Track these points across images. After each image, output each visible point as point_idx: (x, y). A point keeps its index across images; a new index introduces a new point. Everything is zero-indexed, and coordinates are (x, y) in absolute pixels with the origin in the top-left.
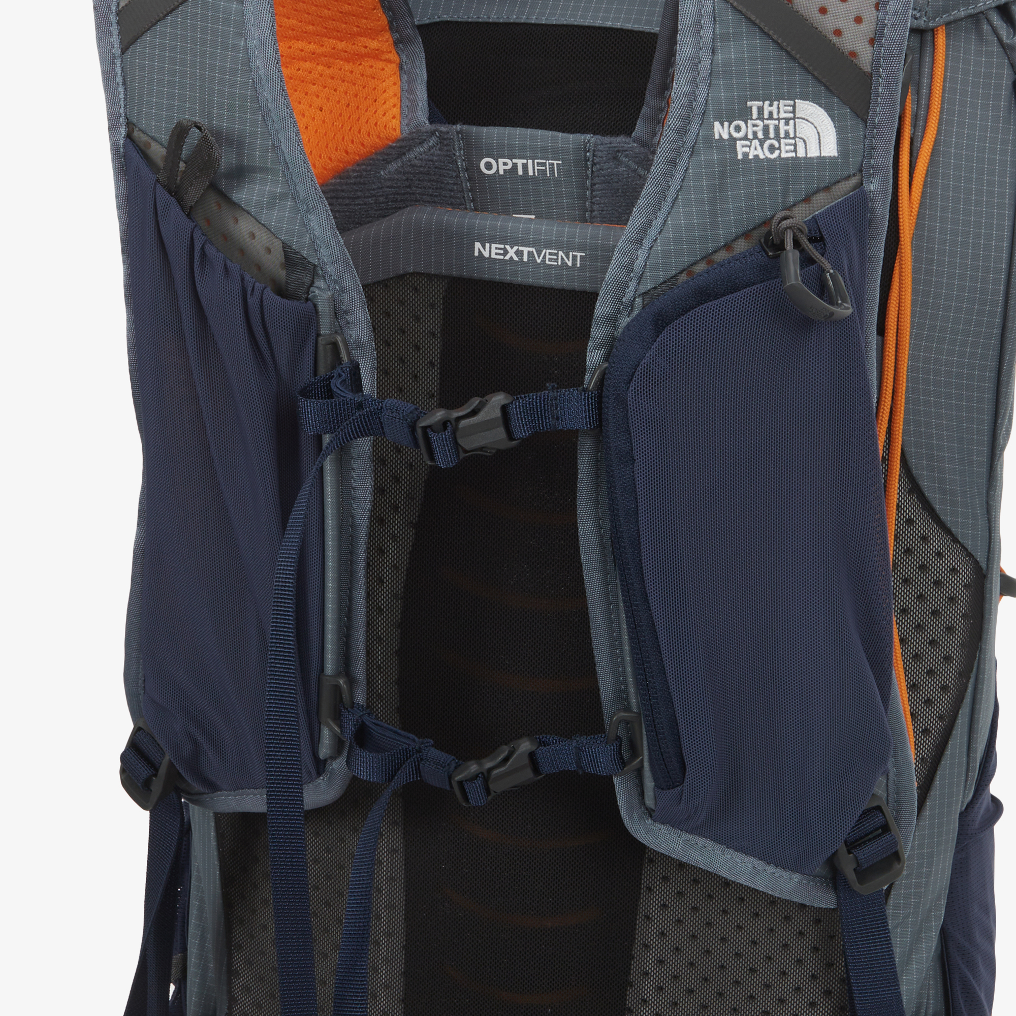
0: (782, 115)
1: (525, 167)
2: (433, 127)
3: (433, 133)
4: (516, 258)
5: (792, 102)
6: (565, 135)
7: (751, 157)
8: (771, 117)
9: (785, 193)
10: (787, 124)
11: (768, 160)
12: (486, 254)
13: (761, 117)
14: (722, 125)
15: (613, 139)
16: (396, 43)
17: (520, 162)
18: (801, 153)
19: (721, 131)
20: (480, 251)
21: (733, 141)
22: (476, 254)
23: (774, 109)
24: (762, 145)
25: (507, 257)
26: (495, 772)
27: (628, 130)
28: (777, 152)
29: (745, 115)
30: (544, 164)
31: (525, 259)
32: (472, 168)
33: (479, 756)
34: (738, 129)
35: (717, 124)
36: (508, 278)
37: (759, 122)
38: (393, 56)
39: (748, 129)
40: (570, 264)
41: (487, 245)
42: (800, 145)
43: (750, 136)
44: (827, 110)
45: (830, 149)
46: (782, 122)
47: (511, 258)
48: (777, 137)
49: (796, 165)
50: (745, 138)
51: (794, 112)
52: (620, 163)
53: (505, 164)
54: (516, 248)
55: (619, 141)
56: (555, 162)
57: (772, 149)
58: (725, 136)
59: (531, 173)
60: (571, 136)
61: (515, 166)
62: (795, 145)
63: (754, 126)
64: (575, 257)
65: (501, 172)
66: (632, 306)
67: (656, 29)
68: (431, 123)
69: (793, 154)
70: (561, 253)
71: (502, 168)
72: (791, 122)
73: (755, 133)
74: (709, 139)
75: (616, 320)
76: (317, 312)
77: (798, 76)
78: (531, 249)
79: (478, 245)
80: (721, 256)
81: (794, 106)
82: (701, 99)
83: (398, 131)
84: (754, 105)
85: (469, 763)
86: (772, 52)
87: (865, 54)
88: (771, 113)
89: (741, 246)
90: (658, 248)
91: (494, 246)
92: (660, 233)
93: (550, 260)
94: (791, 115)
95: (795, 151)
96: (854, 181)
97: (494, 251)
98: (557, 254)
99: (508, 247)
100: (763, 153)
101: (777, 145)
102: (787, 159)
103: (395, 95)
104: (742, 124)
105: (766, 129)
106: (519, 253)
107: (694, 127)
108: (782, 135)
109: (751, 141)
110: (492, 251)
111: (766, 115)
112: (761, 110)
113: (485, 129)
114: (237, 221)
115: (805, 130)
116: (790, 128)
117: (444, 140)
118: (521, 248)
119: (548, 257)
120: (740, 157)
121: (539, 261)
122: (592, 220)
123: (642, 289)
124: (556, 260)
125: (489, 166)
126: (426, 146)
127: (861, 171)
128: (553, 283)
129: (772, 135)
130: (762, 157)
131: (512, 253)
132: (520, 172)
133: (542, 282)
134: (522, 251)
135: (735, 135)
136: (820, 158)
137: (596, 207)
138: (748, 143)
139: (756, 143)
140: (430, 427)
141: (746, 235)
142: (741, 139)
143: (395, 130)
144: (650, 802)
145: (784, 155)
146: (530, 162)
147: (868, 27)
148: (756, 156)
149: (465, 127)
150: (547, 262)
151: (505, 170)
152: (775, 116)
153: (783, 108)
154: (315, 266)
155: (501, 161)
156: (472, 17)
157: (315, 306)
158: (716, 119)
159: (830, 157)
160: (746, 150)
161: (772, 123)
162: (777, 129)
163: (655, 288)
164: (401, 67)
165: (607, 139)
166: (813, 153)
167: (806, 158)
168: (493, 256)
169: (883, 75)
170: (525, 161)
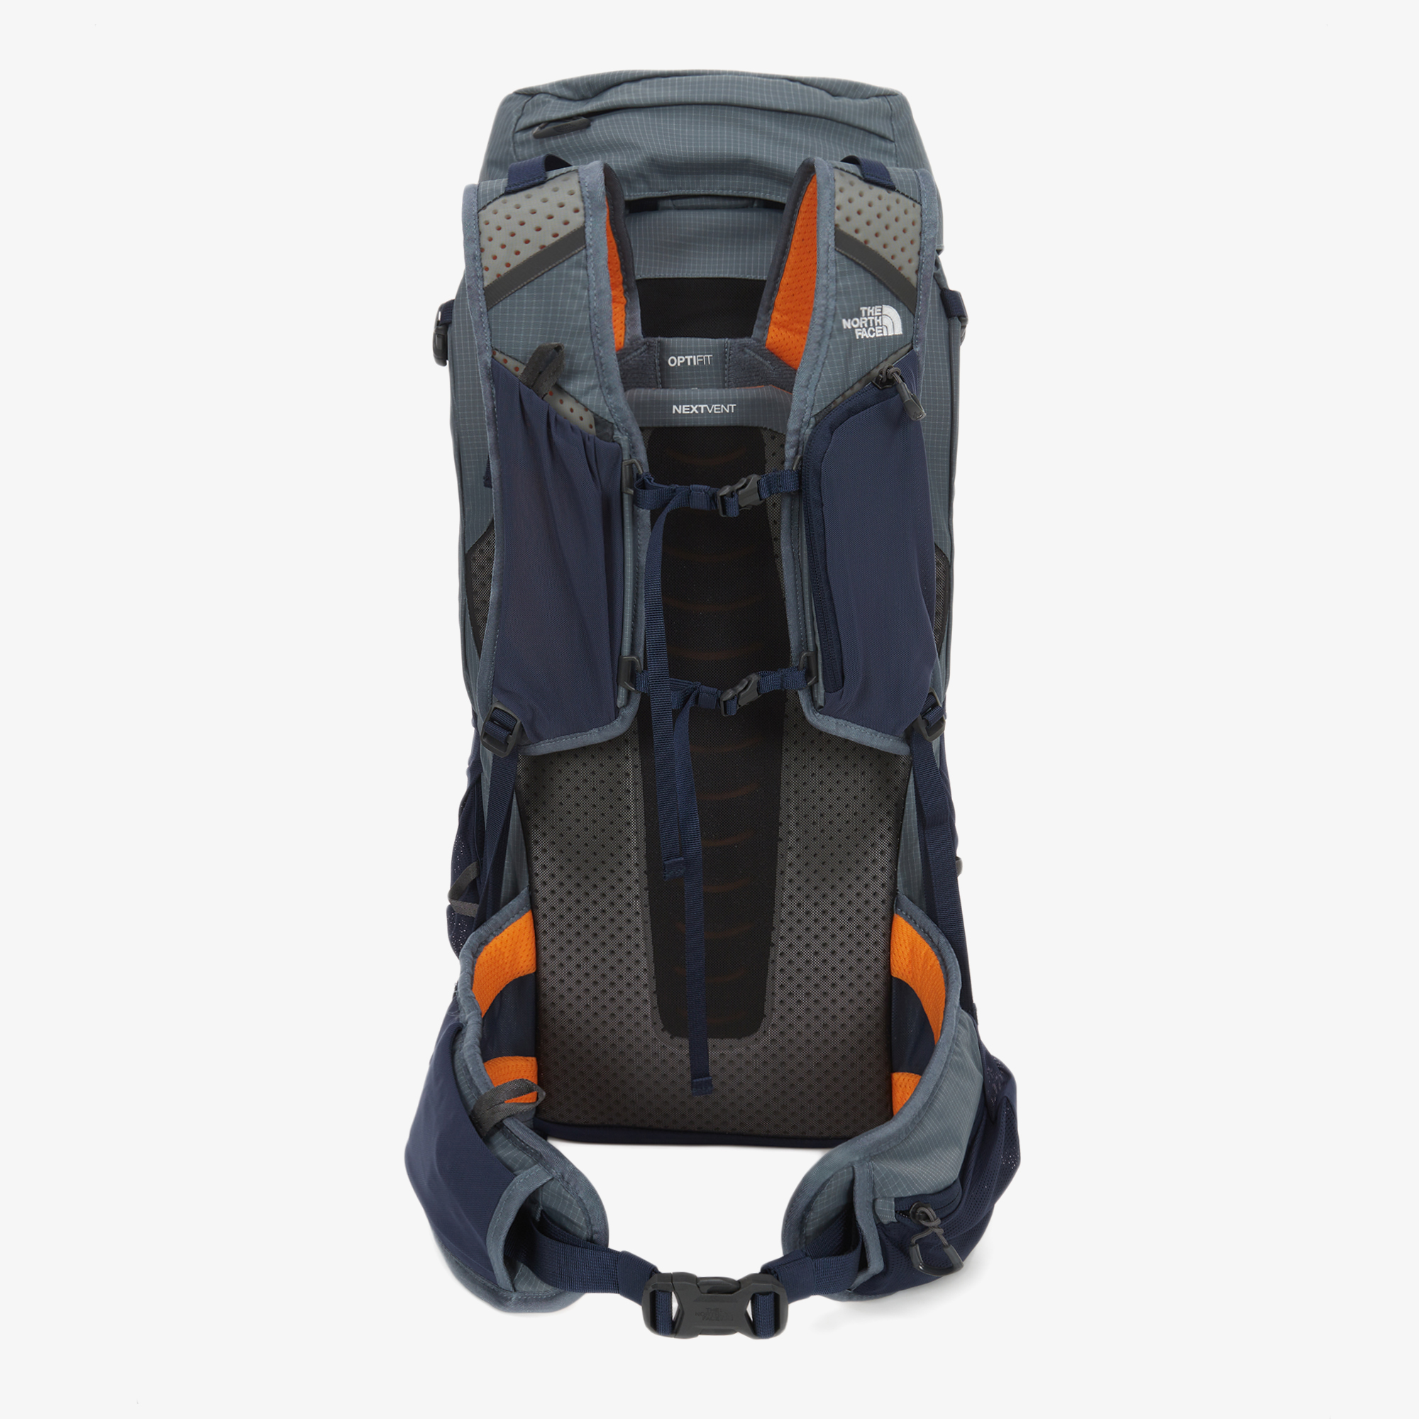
0: (876, 314)
1: (692, 360)
2: (646, 339)
3: (645, 343)
4: (697, 412)
5: (880, 307)
6: (713, 340)
7: (862, 337)
8: (871, 316)
9: (879, 357)
10: (878, 318)
11: (870, 338)
12: (679, 412)
13: (866, 316)
14: (847, 320)
15: (741, 340)
16: (625, 292)
17: (689, 358)
18: (885, 334)
19: (847, 324)
20: (676, 410)
21: (853, 329)
22: (674, 412)
23: (872, 311)
24: (867, 331)
25: (692, 412)
26: (742, 694)
27: (749, 334)
28: (874, 334)
29: (859, 315)
30: (702, 358)
31: (702, 412)
32: (663, 364)
33: (733, 686)
34: (855, 323)
35: (844, 321)
36: (693, 424)
37: (865, 319)
38: (623, 300)
39: (860, 322)
40: (728, 411)
41: (680, 406)
42: (885, 329)
43: (861, 326)
44: (897, 310)
45: (899, 331)
46: (876, 318)
47: (694, 412)
48: (874, 326)
49: (884, 340)
50: (859, 328)
51: (881, 312)
52: (745, 353)
53: (681, 359)
54: (696, 406)
55: (745, 340)
56: (709, 356)
57: (872, 332)
58: (849, 327)
59: (695, 364)
60: (717, 340)
61: (686, 360)
62: (882, 330)
63: (864, 320)
64: (730, 407)
65: (679, 365)
66: (809, 423)
67: (765, 278)
68: (644, 337)
69: (881, 335)
70: (722, 406)
71: (679, 362)
72: (880, 317)
73: (863, 325)
74: (840, 328)
75: (800, 431)
76: (621, 448)
77: (884, 292)
78: (705, 406)
79: (675, 407)
80: (849, 393)
81: (882, 309)
82: (831, 307)
83: (622, 344)
84: (863, 309)
85: (728, 691)
86: (871, 280)
87: (914, 280)
88: (871, 313)
89: (858, 387)
90: (819, 389)
91: (684, 406)
92: (819, 381)
93: (717, 410)
94: (880, 314)
95: (882, 333)
96: (908, 347)
97: (684, 409)
98: (720, 407)
99: (692, 406)
100: (868, 335)
101: (874, 330)
102: (879, 337)
103: (622, 322)
104: (857, 319)
105: (869, 321)
106: (699, 409)
107: (829, 322)
108: (876, 324)
109: (861, 328)
110: (683, 409)
111: (869, 315)
112: (866, 311)
113: (671, 339)
114: (562, 402)
115: (886, 321)
116: (880, 321)
117: (649, 347)
118: (700, 406)
119: (715, 409)
120: (858, 338)
121: (710, 412)
122: (729, 387)
123: (814, 413)
124: (720, 410)
125: (673, 361)
126: (639, 351)
127: (912, 341)
128: (719, 424)
129: (871, 325)
130: (867, 337)
131: (694, 409)
132: (689, 364)
133: (712, 424)
134: (700, 408)
135: (855, 326)
136: (894, 336)
137: (731, 379)
138: (860, 330)
139: (864, 329)
140: (725, 495)
141: (859, 381)
142: (857, 328)
143: (620, 344)
144: (821, 702)
145: (877, 336)
146: (694, 357)
147: (914, 264)
148: (865, 337)
149: (662, 339)
150: (715, 412)
151: (681, 363)
152: (873, 315)
153: (875, 310)
154: (612, 424)
155: (679, 358)
156: (657, 275)
157: (620, 445)
158: (843, 318)
159: (899, 335)
160: (860, 334)
161: (871, 318)
162: (874, 321)
163: (821, 412)
164: (626, 306)
165: (738, 340)
166: (891, 334)
167: (887, 336)
168: (684, 412)
169: (922, 289)
170: (691, 357)
